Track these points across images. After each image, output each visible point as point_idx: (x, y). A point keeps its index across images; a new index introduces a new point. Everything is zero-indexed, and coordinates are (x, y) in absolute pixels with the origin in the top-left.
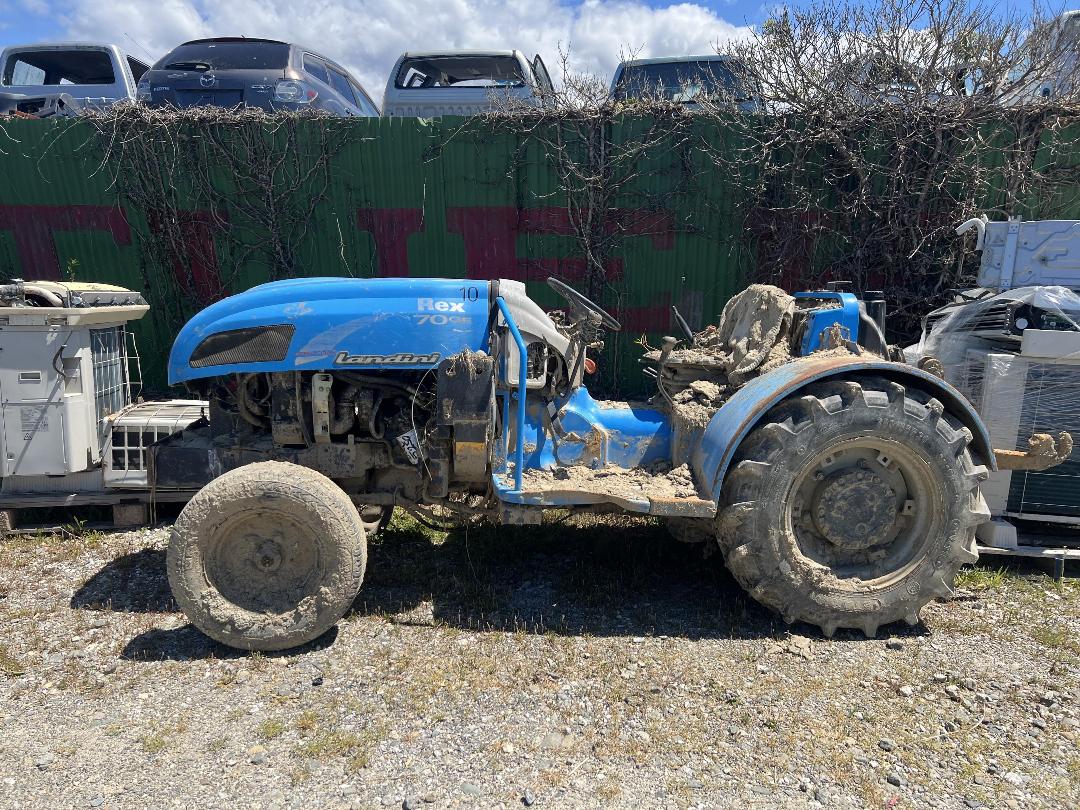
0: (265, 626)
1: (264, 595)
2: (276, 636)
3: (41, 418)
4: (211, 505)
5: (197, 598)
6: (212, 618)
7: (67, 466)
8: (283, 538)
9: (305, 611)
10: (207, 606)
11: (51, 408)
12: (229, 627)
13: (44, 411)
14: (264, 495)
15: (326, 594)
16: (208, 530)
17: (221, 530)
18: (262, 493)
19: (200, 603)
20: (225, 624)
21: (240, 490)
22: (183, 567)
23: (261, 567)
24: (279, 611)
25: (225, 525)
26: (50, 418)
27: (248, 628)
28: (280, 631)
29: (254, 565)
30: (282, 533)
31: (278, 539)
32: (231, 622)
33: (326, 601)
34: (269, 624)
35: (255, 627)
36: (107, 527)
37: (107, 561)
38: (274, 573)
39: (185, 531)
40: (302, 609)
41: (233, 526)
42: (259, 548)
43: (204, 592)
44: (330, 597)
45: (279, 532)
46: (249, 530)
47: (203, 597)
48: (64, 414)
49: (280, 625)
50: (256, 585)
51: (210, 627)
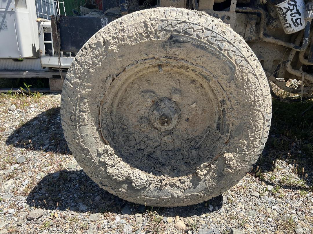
0: (161, 186)
1: (158, 153)
2: (173, 197)
3: (3, 21)
4: (106, 50)
5: (94, 155)
6: (109, 177)
7: (20, 53)
8: (182, 95)
9: (205, 175)
10: (104, 164)
11: (8, 15)
12: (125, 186)
13: (4, 17)
14: (171, 38)
15: (231, 159)
16: (104, 81)
17: (118, 82)
18: (168, 36)
19: (96, 160)
20: (122, 182)
21: (141, 30)
22: (77, 122)
23: (158, 125)
24: (176, 172)
25: (123, 77)
26: (7, 21)
27: (145, 188)
28: (177, 193)
29: (150, 123)
30: (180, 91)
31: (176, 98)
32: (128, 181)
33: (230, 167)
34: (166, 185)
35: (152, 187)
36: (46, 91)
37: (42, 110)
38: (170, 132)
39: (77, 80)
40: (201, 173)
41: (130, 81)
42: (156, 105)
43: (101, 150)
44: (234, 163)
45: (177, 90)
46: (146, 86)
47: (99, 155)
48: (15, 19)
49: (177, 187)
50: (151, 143)
51: (106, 183)
